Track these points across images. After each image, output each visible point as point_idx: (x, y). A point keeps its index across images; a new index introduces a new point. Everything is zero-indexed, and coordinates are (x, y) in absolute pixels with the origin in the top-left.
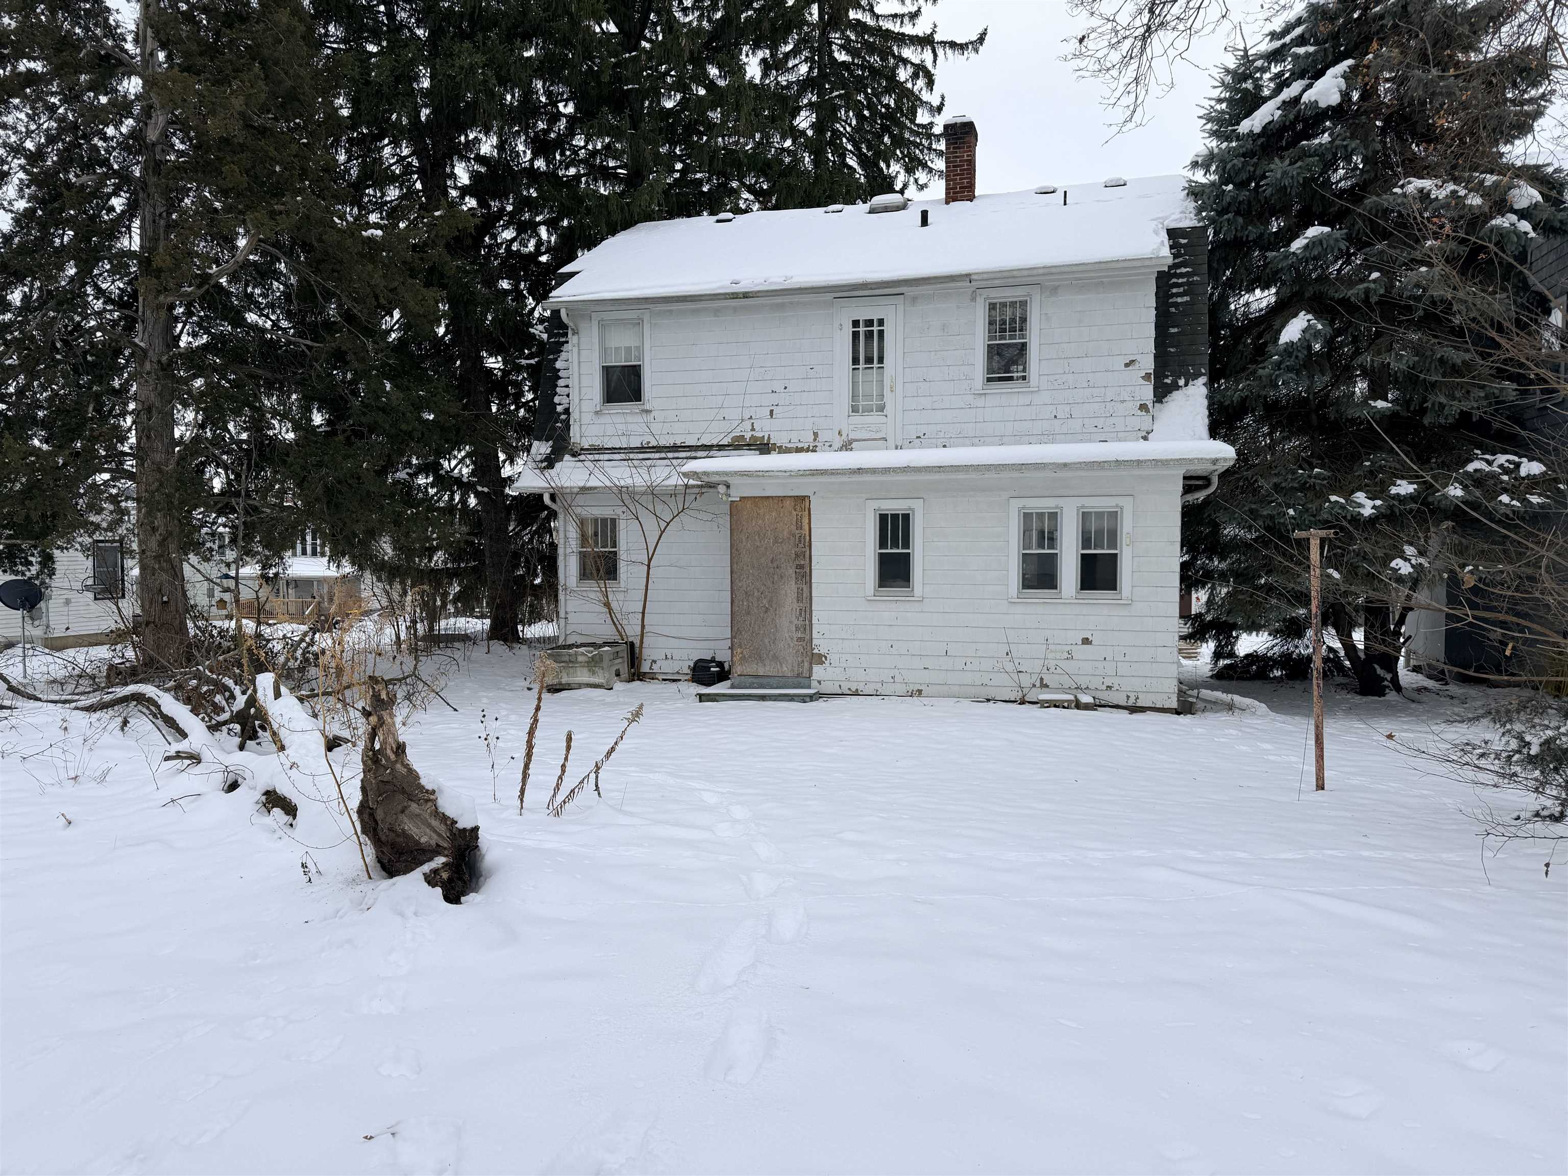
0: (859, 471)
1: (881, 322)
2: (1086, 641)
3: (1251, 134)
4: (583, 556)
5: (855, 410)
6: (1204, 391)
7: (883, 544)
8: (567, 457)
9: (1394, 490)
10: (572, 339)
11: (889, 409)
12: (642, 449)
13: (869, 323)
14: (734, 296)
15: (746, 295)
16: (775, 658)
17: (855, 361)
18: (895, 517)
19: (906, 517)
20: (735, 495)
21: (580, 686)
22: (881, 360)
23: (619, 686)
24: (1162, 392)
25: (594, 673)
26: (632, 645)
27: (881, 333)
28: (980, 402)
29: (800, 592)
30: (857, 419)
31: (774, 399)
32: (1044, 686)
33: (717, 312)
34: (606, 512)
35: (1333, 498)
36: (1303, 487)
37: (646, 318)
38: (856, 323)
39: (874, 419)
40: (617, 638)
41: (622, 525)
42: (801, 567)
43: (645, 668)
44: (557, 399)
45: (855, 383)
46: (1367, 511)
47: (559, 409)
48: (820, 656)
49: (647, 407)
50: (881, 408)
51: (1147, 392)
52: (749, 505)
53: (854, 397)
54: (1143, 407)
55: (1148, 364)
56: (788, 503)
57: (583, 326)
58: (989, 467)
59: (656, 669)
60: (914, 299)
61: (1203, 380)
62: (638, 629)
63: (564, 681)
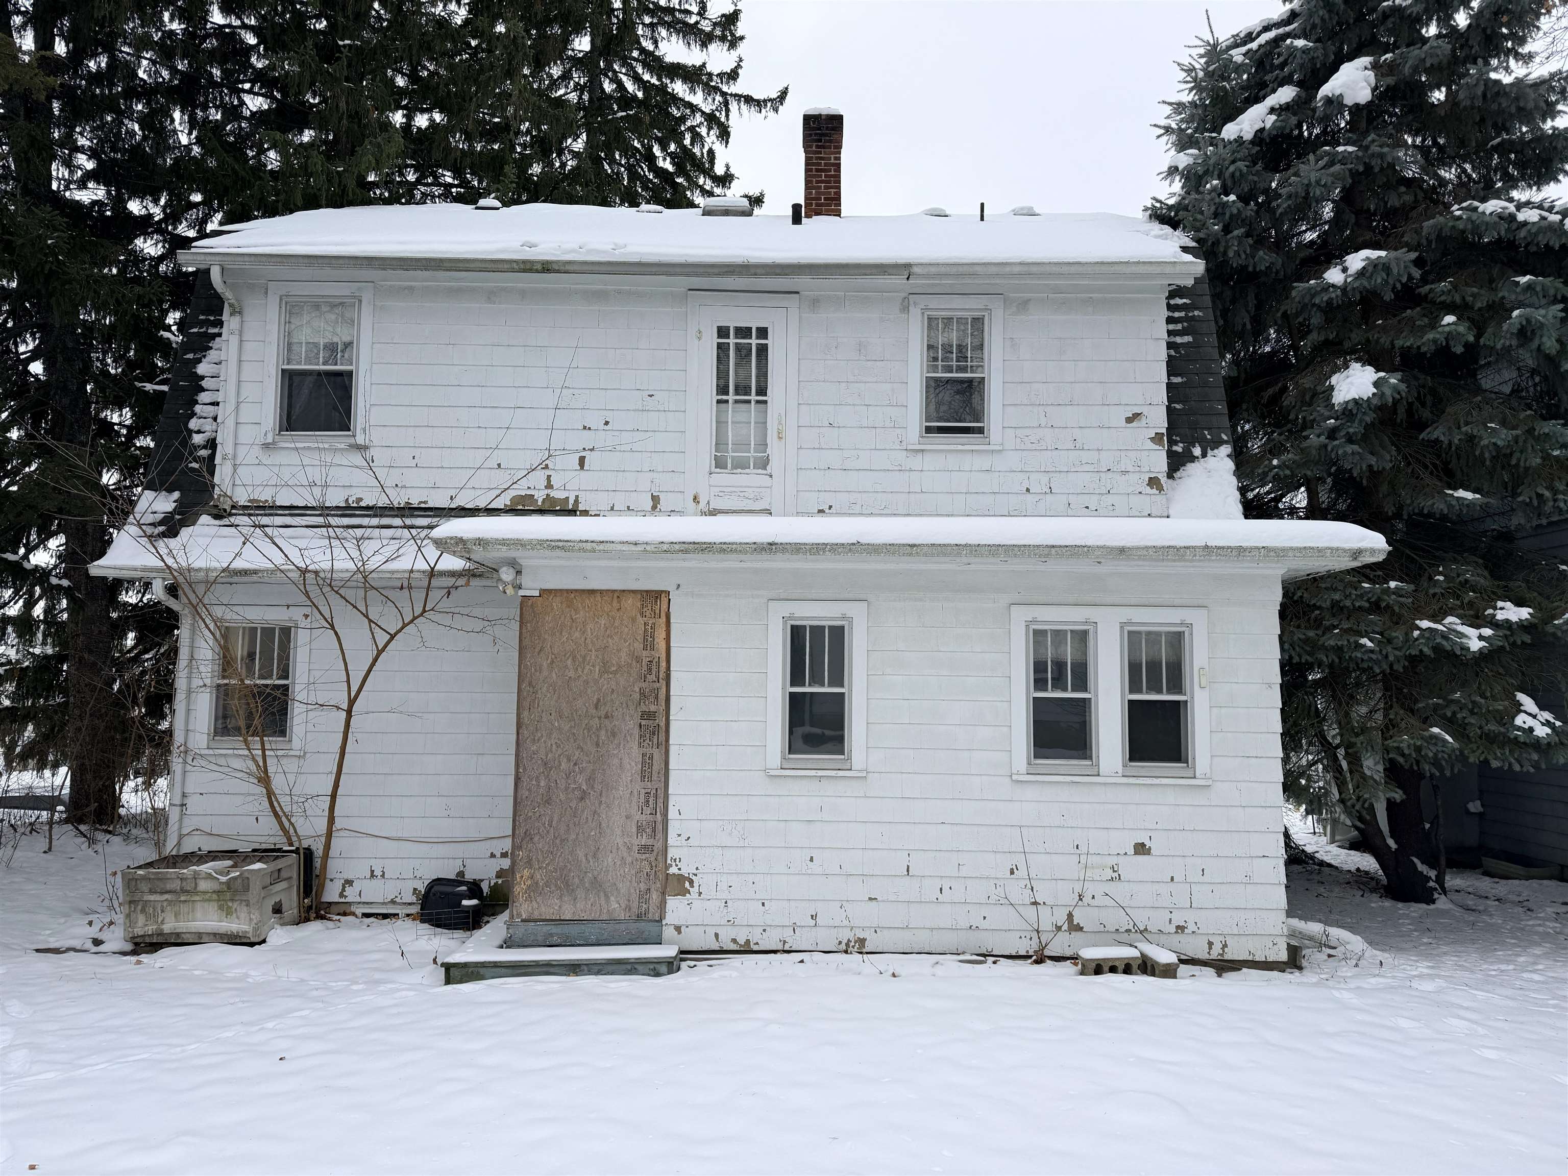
0: (771, 547)
1: (763, 332)
2: (1141, 849)
3: (1239, 141)
4: (223, 693)
5: (720, 463)
6: (1230, 465)
7: (796, 677)
8: (205, 519)
9: (1500, 616)
10: (230, 322)
11: (774, 466)
12: (346, 510)
13: (744, 332)
14: (527, 267)
15: (547, 267)
16: (597, 885)
17: (723, 389)
18: (817, 631)
19: (838, 634)
20: (531, 587)
21: (197, 940)
22: (762, 391)
23: (279, 936)
24: (1176, 463)
25: (229, 912)
26: (308, 854)
27: (763, 351)
28: (916, 462)
29: (647, 762)
30: (724, 478)
31: (587, 439)
32: (1075, 928)
33: (491, 295)
34: (276, 616)
35: (1425, 624)
36: (1376, 607)
37: (366, 297)
38: (723, 332)
39: (751, 479)
40: (280, 841)
41: (301, 638)
42: (648, 715)
43: (331, 894)
44: (193, 424)
45: (720, 424)
46: (1475, 645)
47: (197, 439)
48: (681, 879)
49: (360, 440)
50: (763, 463)
51: (1159, 461)
52: (556, 603)
53: (720, 443)
54: (1153, 482)
55: (1159, 420)
56: (630, 603)
57: (251, 303)
58: (995, 550)
59: (351, 895)
60: (815, 303)
61: (1226, 450)
62: (321, 825)
63: (167, 928)
